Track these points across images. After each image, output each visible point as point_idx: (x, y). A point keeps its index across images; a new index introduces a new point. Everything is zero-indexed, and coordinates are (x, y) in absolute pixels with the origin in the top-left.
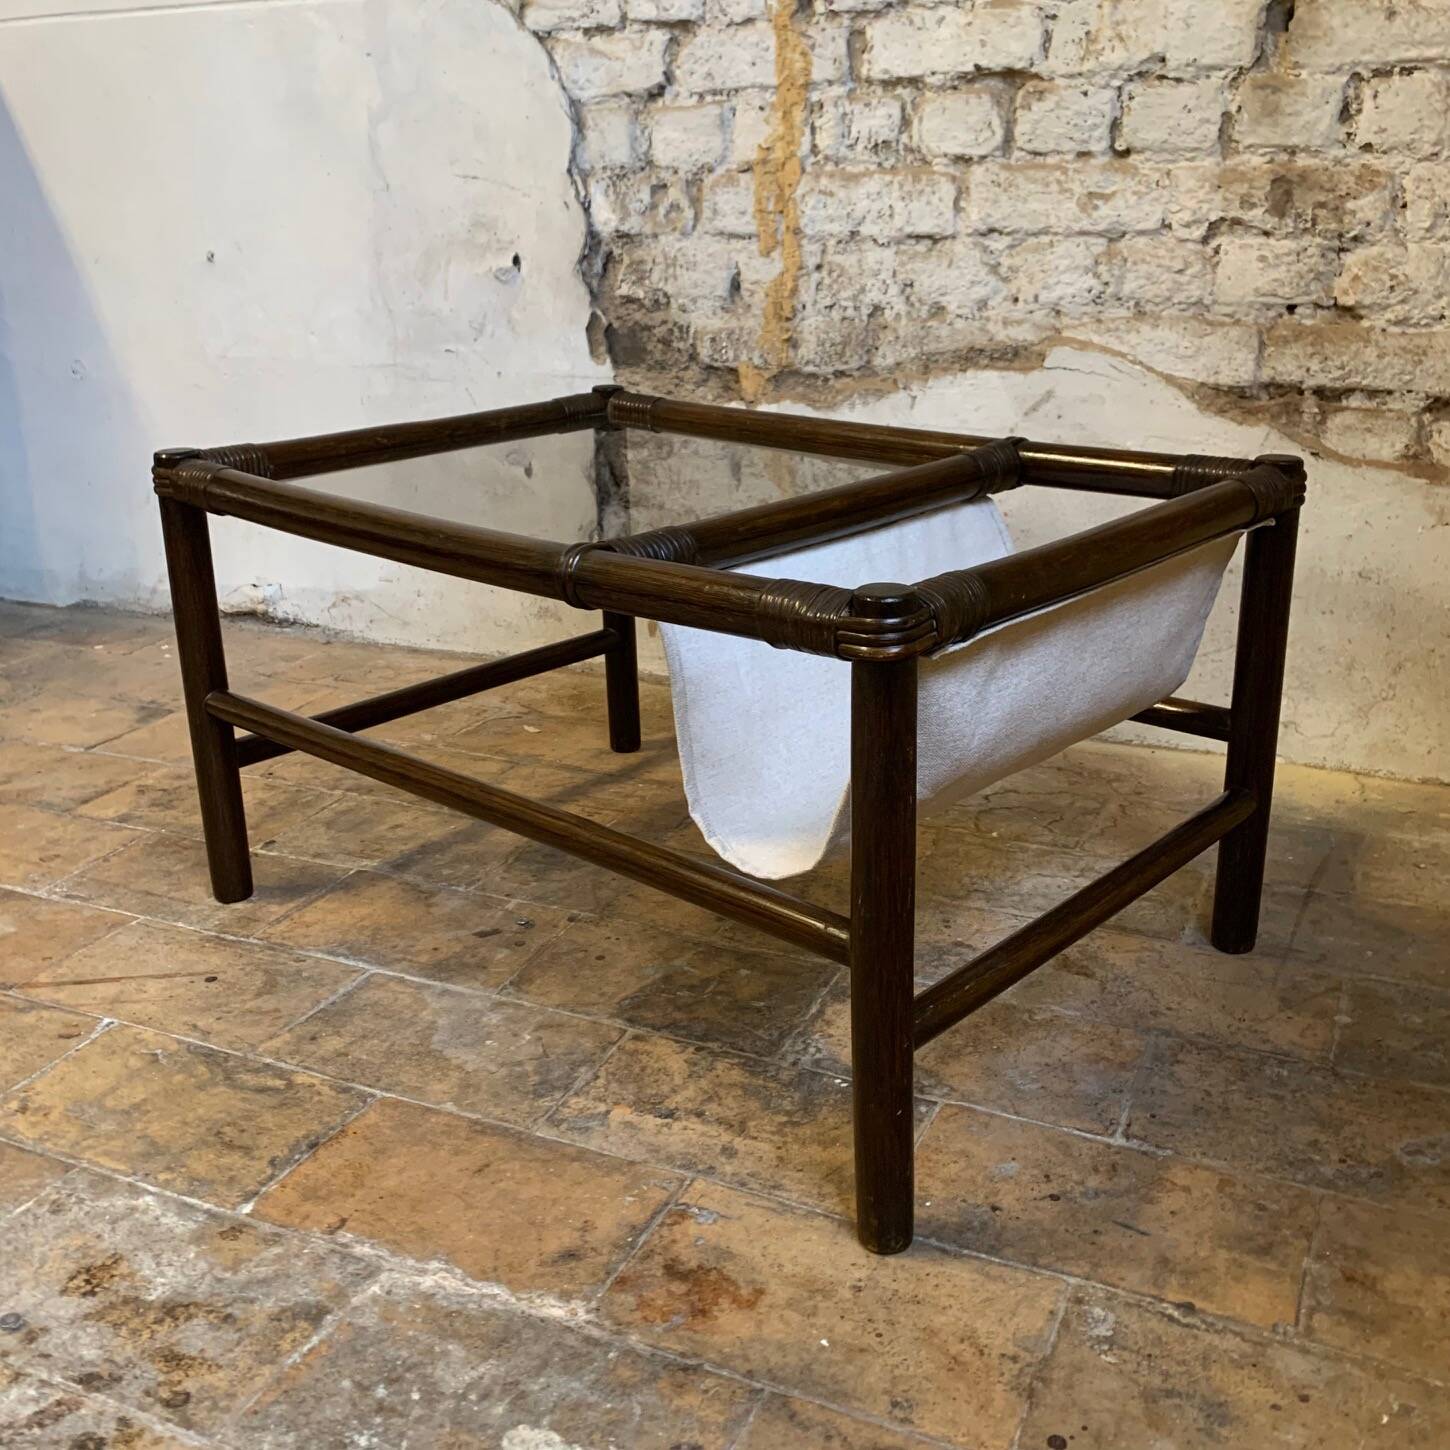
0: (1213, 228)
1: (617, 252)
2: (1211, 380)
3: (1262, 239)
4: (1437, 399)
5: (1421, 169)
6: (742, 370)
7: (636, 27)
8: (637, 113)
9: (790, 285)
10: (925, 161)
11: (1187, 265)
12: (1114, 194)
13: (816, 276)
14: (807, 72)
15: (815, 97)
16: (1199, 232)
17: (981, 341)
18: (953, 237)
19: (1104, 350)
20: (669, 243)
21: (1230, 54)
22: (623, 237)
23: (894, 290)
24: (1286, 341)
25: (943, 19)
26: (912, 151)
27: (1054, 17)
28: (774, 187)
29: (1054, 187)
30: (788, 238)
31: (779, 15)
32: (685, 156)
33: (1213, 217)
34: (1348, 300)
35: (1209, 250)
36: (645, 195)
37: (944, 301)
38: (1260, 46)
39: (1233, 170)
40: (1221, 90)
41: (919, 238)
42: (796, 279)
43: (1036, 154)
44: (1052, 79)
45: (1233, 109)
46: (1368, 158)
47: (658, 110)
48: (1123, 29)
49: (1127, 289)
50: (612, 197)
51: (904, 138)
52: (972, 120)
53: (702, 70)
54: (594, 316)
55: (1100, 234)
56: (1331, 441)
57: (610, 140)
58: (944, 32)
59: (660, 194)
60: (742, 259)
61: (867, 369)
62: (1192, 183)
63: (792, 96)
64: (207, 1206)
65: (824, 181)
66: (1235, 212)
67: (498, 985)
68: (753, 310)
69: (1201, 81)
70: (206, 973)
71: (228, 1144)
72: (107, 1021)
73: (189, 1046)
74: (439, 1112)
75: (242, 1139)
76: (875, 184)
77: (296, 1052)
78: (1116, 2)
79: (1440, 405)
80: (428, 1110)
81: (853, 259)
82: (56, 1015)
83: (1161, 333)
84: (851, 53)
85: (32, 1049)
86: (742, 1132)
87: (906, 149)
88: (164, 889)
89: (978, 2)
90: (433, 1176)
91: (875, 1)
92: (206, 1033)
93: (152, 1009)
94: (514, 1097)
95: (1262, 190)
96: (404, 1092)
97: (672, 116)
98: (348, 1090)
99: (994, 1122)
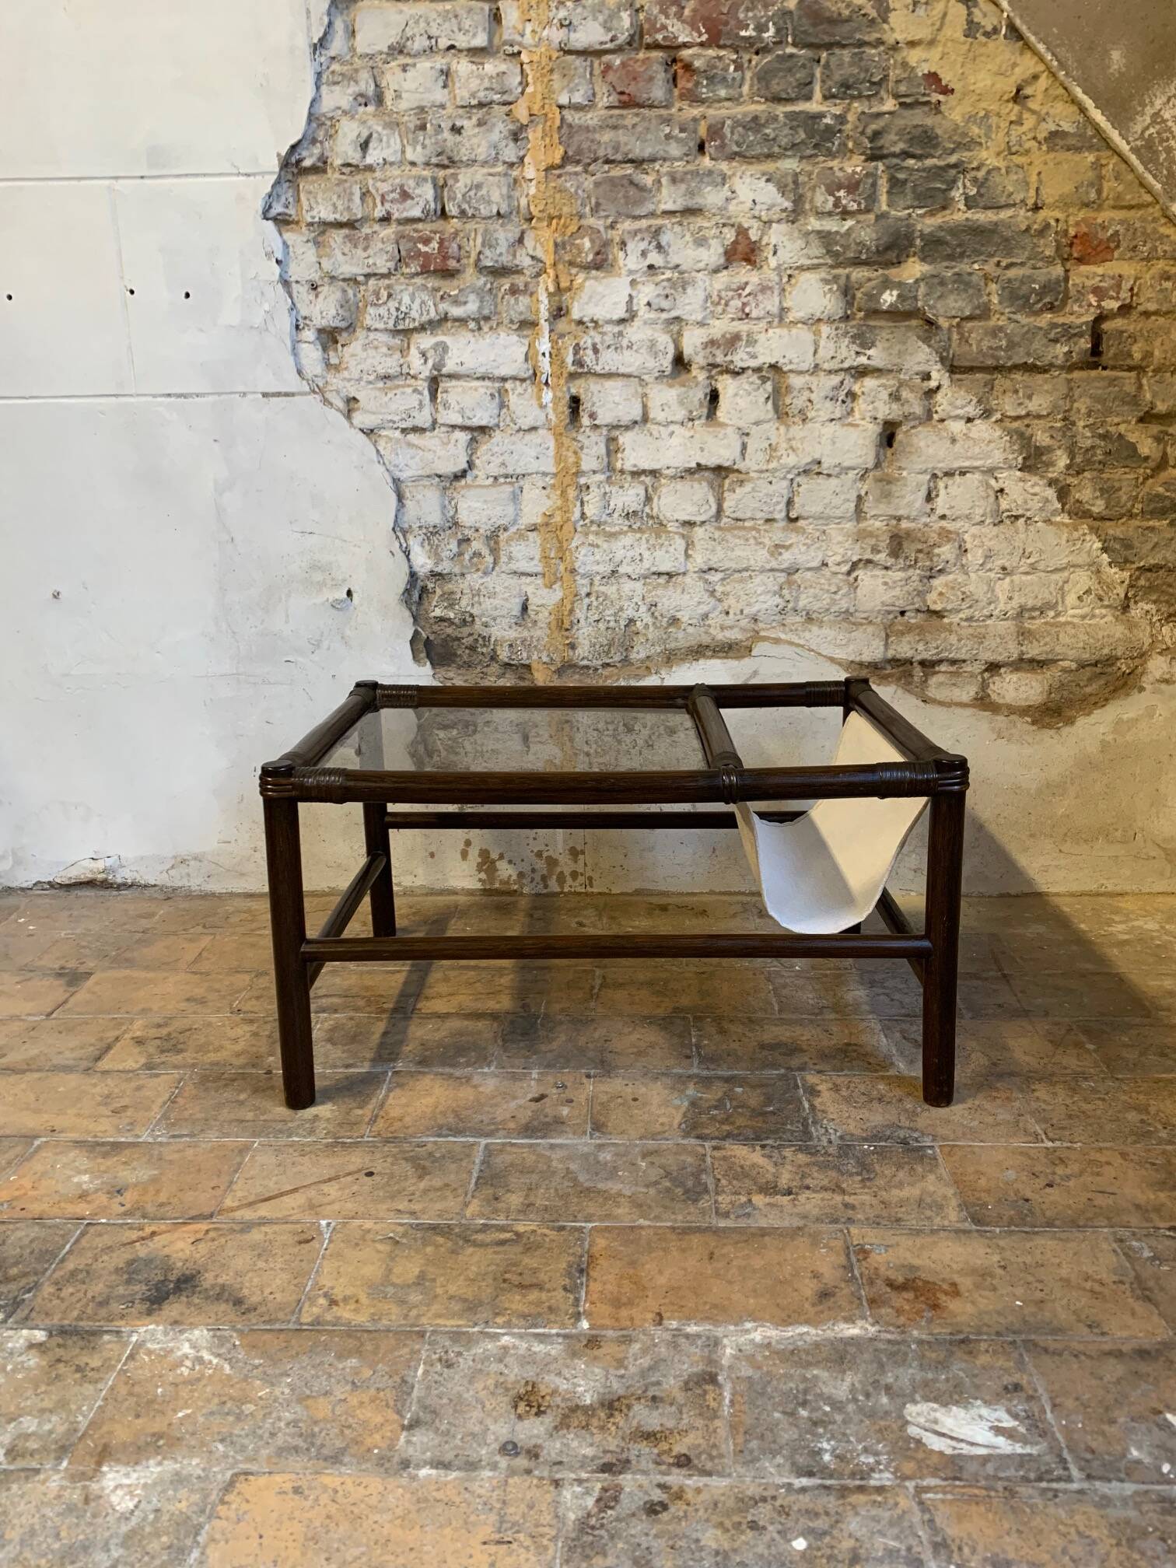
0: (854, 566)
1: (430, 585)
2: (858, 659)
3: (884, 572)
4: (992, 664)
5: (974, 530)
6: (534, 666)
7: (443, 429)
8: (444, 489)
9: (568, 607)
10: (661, 524)
11: (840, 588)
12: (791, 545)
13: (586, 601)
14: (577, 464)
15: (582, 481)
16: (845, 568)
17: (706, 640)
18: (684, 574)
19: (791, 643)
20: (474, 579)
21: (860, 461)
22: (436, 575)
23: (643, 609)
24: (903, 634)
25: (672, 433)
26: (652, 517)
27: (747, 434)
28: (555, 541)
29: (752, 541)
30: (567, 576)
31: (557, 426)
32: (485, 520)
33: (855, 559)
34: (938, 607)
35: (851, 578)
36: (454, 546)
37: (679, 615)
38: (877, 456)
39: (864, 530)
40: (855, 481)
41: (659, 574)
42: (573, 603)
43: (738, 520)
44: (747, 473)
45: (863, 493)
46: (943, 523)
47: (463, 487)
48: (794, 443)
49: (801, 604)
50: (427, 548)
51: (647, 509)
52: (695, 498)
53: (498, 461)
54: (416, 633)
55: (782, 571)
56: (932, 692)
57: (426, 507)
58: (675, 441)
59: (464, 545)
60: (530, 590)
61: (626, 661)
62: (840, 538)
63: (567, 480)
64: (554, 1331)
65: (591, 537)
66: (868, 556)
67: (585, 1133)
68: (540, 624)
69: (843, 476)
70: (359, 1171)
71: (521, 1286)
72: (324, 1223)
73: (411, 1225)
74: (641, 1227)
75: (528, 1279)
76: (628, 539)
77: (496, 1211)
78: (788, 426)
79: (993, 667)
80: (632, 1228)
81: (614, 588)
82: (276, 1228)
83: (825, 631)
84: (609, 453)
85: (287, 1257)
86: (843, 1192)
87: (648, 515)
88: (250, 1116)
89: (697, 422)
90: (685, 1269)
91: (626, 420)
92: (413, 1213)
93: (349, 1205)
94: (679, 1205)
95: (884, 542)
96: (601, 1220)
97: (473, 492)
98: (562, 1228)
99: (976, 1150)
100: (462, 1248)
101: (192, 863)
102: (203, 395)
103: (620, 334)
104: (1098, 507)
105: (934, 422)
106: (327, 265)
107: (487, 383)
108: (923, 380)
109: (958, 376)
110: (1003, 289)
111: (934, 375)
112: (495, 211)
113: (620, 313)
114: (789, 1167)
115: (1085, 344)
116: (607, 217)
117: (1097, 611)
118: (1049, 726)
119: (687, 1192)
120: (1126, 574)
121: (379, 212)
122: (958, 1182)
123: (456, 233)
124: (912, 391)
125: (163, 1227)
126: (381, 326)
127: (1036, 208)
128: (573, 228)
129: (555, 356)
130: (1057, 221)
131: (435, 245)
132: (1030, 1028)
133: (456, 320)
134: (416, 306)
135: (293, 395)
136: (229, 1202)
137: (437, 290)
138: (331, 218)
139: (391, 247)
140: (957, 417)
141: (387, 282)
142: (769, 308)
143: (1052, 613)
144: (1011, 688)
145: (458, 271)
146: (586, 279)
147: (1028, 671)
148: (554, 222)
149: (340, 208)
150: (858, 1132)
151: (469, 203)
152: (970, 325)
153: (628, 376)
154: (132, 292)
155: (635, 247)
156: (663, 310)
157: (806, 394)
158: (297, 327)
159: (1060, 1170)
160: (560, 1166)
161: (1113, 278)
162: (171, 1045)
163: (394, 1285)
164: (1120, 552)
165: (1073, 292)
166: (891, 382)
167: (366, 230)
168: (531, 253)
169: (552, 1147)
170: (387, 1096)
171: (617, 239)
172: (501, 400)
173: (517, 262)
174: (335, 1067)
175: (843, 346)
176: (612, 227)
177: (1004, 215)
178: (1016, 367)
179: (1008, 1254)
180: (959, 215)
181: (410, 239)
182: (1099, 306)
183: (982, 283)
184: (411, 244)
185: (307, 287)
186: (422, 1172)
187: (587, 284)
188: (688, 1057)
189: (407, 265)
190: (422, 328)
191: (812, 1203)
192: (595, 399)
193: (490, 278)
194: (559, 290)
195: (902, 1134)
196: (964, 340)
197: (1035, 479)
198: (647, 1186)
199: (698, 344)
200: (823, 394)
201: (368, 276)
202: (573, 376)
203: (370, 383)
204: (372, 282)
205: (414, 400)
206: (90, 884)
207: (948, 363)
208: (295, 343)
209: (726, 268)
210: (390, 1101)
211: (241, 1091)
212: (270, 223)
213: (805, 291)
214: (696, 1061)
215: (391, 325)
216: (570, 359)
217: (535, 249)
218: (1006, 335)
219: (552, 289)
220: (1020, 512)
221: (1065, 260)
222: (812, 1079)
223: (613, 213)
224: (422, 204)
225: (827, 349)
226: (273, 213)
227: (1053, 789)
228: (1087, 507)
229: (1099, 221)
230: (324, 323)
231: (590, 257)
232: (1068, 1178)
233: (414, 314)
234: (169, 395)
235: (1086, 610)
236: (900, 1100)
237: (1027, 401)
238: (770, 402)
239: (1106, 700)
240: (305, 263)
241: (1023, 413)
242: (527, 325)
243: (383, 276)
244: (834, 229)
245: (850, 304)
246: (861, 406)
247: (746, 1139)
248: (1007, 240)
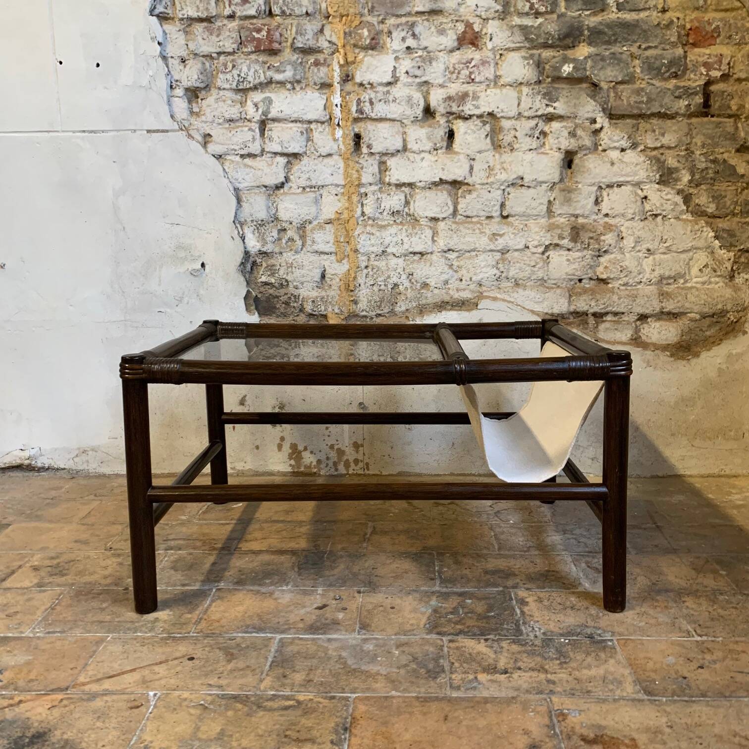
0: (547, 248)
1: (259, 261)
2: (550, 312)
3: (567, 252)
4: (642, 315)
5: (628, 224)
6: (329, 315)
7: (268, 155)
8: (269, 195)
9: (353, 275)
10: (416, 220)
11: (537, 263)
12: (504, 234)
13: (365, 271)
14: (359, 179)
15: (363, 190)
16: (541, 249)
17: (447, 298)
18: (432, 253)
19: (504, 300)
20: (288, 256)
21: (550, 177)
22: (263, 254)
23: (404, 277)
24: (580, 294)
25: (423, 158)
26: (410, 215)
27: (474, 159)
28: (344, 230)
29: (477, 231)
30: (352, 254)
31: (345, 153)
32: (297, 216)
33: (547, 243)
34: (604, 276)
35: (545, 257)
36: (275, 234)
37: (428, 281)
38: (561, 174)
39: (553, 224)
40: (546, 191)
41: (415, 253)
42: (356, 272)
43: (468, 217)
44: (474, 185)
45: (552, 199)
46: (606, 219)
47: (282, 194)
48: (505, 165)
49: (511, 274)
50: (257, 235)
51: (406, 210)
52: (439, 202)
53: (305, 176)
54: (248, 292)
55: (498, 251)
57: (257, 207)
58: (425, 164)
59: (282, 233)
60: (327, 264)
61: (392, 312)
62: (537, 229)
63: (352, 190)
65: (368, 228)
66: (556, 241)
67: (354, 631)
68: (333, 287)
69: (538, 188)
70: (183, 657)
71: (298, 740)
72: (151, 694)
73: (218, 695)
74: (393, 697)
75: (303, 736)
76: (393, 230)
77: (283, 685)
78: (501, 154)
79: (643, 318)
80: (386, 697)
81: (384, 263)
82: (115, 697)
83: (527, 292)
84: (380, 172)
85: (120, 719)
86: (546, 672)
87: (407, 214)
88: (108, 618)
89: (439, 151)
90: (425, 728)
91: (392, 149)
92: (220, 687)
93: (172, 681)
94: (423, 681)
95: (567, 232)
96: (363, 692)
97: (288, 198)
98: (333, 698)
99: (644, 642)
100: (255, 712)
101: (90, 453)
102: (107, 131)
103: (388, 92)
104: (711, 209)
105: (599, 152)
106: (192, 46)
107: (299, 125)
108: (591, 123)
109: (614, 121)
110: (644, 63)
111: (599, 120)
112: (304, 11)
113: (388, 78)
114: (506, 655)
115: (699, 99)
116: (379, 15)
117: (713, 280)
118: (683, 358)
119: (428, 671)
120: (732, 254)
121: (227, 12)
122: (632, 664)
123: (279, 26)
124: (584, 130)
125: (29, 697)
126: (227, 86)
127: (664, 11)
128: (357, 22)
129: (344, 107)
130: (678, 19)
131: (264, 33)
132: (678, 560)
133: (278, 83)
134: (251, 73)
135: (167, 131)
136: (82, 679)
137: (265, 63)
138: (194, 14)
139: (235, 35)
140: (615, 148)
141: (232, 57)
142: (487, 75)
143: (682, 281)
144: (655, 332)
145: (280, 51)
146: (365, 56)
147: (666, 320)
148: (344, 18)
149: (201, 8)
150: (556, 630)
151: (287, 6)
152: (621, 87)
153: (393, 120)
154: (61, 63)
155: (397, 35)
156: (416, 77)
157: (513, 132)
158: (171, 87)
159: (708, 657)
160: (334, 654)
161: (716, 56)
162: (58, 570)
163: (200, 740)
164: (727, 239)
165: (690, 66)
166: (570, 125)
167: (219, 23)
168: (329, 39)
169: (329, 640)
170: (210, 605)
171: (386, 30)
172: (308, 136)
173: (319, 45)
174: (175, 585)
175: (537, 101)
176: (382, 22)
177: (643, 15)
178: (653, 115)
179: (673, 717)
180: (613, 15)
181: (248, 29)
182: (707, 75)
183: (629, 59)
184: (248, 33)
185: (178, 60)
186: (230, 656)
187: (366, 59)
188: (432, 579)
189: (246, 46)
190: (255, 88)
191: (522, 679)
192: (371, 135)
193: (301, 55)
194: (347, 63)
195: (589, 631)
196: (618, 97)
197: (668, 190)
198: (399, 668)
199: (440, 99)
200: (524, 132)
201: (219, 54)
202: (356, 120)
203: (220, 124)
204: (222, 58)
205: (249, 136)
206: (19, 467)
207: (608, 112)
208: (170, 98)
209: (459, 49)
210: (213, 608)
211: (104, 601)
212: (155, 18)
213: (511, 65)
214: (438, 582)
215: (234, 86)
216: (354, 109)
217: (331, 36)
218: (646, 93)
219: (342, 62)
220: (659, 212)
221: (684, 45)
222: (522, 593)
223: (383, 12)
224: (256, 6)
225: (526, 103)
226: (157, 12)
227: (686, 402)
228: (703, 208)
229: (706, 19)
230: (189, 84)
231: (368, 41)
232: (715, 662)
233: (250, 79)
234: (84, 131)
235: (705, 278)
236: (587, 608)
237: (661, 138)
238: (489, 138)
239: (721, 340)
240: (177, 45)
241: (659, 145)
242: (326, 86)
243: (229, 54)
244: (530, 24)
245: (541, 73)
246: (551, 140)
247: (474, 635)
248: (645, 31)
